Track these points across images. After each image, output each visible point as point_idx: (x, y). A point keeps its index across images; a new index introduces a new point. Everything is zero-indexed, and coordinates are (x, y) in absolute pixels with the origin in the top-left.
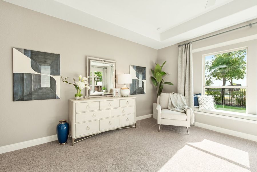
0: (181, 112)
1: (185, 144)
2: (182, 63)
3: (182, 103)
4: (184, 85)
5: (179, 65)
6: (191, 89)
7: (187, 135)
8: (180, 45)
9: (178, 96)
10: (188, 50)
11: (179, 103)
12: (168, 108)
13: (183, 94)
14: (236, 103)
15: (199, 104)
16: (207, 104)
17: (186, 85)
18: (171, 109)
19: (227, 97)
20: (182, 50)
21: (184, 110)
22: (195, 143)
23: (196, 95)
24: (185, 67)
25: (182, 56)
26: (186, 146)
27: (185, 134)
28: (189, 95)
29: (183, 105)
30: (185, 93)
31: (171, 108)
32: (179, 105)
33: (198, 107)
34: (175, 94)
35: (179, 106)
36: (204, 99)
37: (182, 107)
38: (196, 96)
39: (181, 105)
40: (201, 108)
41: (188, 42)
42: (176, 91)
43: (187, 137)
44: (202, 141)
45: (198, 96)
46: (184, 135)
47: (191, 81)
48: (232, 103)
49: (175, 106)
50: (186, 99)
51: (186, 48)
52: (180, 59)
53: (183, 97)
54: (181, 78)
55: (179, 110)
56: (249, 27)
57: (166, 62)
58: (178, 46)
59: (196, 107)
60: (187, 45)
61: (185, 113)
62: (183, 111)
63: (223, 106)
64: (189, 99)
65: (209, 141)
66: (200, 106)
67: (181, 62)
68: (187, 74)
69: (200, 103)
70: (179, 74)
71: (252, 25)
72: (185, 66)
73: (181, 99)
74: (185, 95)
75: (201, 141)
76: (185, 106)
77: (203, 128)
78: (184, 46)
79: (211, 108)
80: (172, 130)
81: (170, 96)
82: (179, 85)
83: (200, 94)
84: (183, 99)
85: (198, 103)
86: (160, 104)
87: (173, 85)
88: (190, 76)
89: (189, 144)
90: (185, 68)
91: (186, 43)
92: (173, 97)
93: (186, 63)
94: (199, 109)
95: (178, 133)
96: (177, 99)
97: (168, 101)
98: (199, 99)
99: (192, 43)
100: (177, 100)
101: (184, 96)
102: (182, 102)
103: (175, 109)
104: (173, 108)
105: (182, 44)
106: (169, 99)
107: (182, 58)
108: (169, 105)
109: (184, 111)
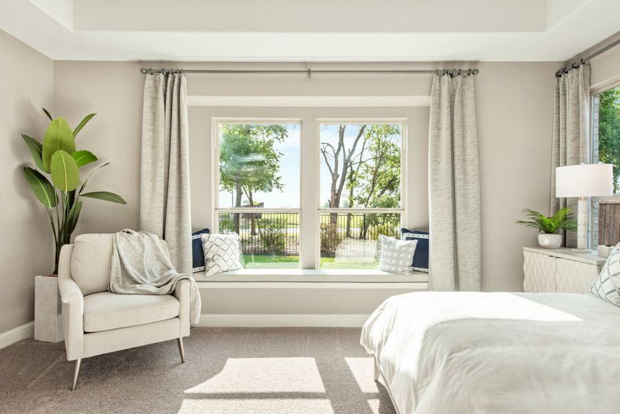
0: (161, 293)
1: (181, 399)
2: (154, 131)
3: (159, 262)
4: (162, 205)
5: (147, 135)
6: (184, 217)
7: (179, 364)
8: (147, 68)
9: (146, 240)
10: (175, 92)
11: (150, 263)
12: (107, 290)
13: (161, 233)
14: (263, 246)
15: (206, 258)
16: (226, 257)
17: (169, 204)
18: (122, 291)
19: (244, 233)
20: (156, 89)
21: (170, 284)
22: (209, 382)
23: (198, 233)
24: (167, 146)
25: (154, 107)
26: (185, 402)
27: (173, 363)
28: (180, 233)
29: (162, 270)
30: (167, 228)
31: (124, 286)
32: (151, 272)
33: (202, 268)
34: (136, 234)
35: (148, 274)
36: (218, 242)
37: (159, 278)
38: (196, 237)
39: (156, 269)
40: (212, 270)
41: (175, 69)
42: (136, 224)
43: (179, 370)
44: (225, 368)
45: (204, 236)
46: (172, 367)
47: (184, 191)
48: (254, 246)
49: (135, 277)
50: (170, 249)
51: (169, 84)
52: (147, 116)
53: (160, 243)
54: (153, 180)
55: (154, 290)
56: (305, 75)
57: (92, 116)
58: (141, 71)
59: (197, 269)
60: (170, 75)
61: (173, 294)
62: (167, 288)
63: (253, 256)
64: (180, 247)
65: (238, 360)
66: (209, 264)
67: (150, 127)
68: (174, 167)
69: (208, 256)
70: (146, 168)
71: (313, 75)
72: (167, 142)
73: (157, 249)
74: (167, 236)
75: (220, 369)
76: (171, 272)
77: (217, 328)
78: (162, 77)
79: (234, 267)
80: (126, 364)
81: (114, 241)
82: (145, 202)
83: (207, 231)
84: (162, 250)
85: (203, 257)
86: (72, 278)
87: (124, 202)
88: (183, 175)
89: (193, 394)
90: (167, 150)
91: (168, 68)
92: (127, 244)
93: (168, 132)
94: (208, 274)
95: (152, 369)
96: (143, 252)
97: (111, 260)
98: (206, 246)
99: (187, 74)
100: (143, 257)
101: (164, 238)
102: (159, 258)
103: (138, 286)
104: (127, 284)
105: (155, 68)
106: (112, 253)
107: (155, 114)
108: (113, 275)
109: (170, 290)
